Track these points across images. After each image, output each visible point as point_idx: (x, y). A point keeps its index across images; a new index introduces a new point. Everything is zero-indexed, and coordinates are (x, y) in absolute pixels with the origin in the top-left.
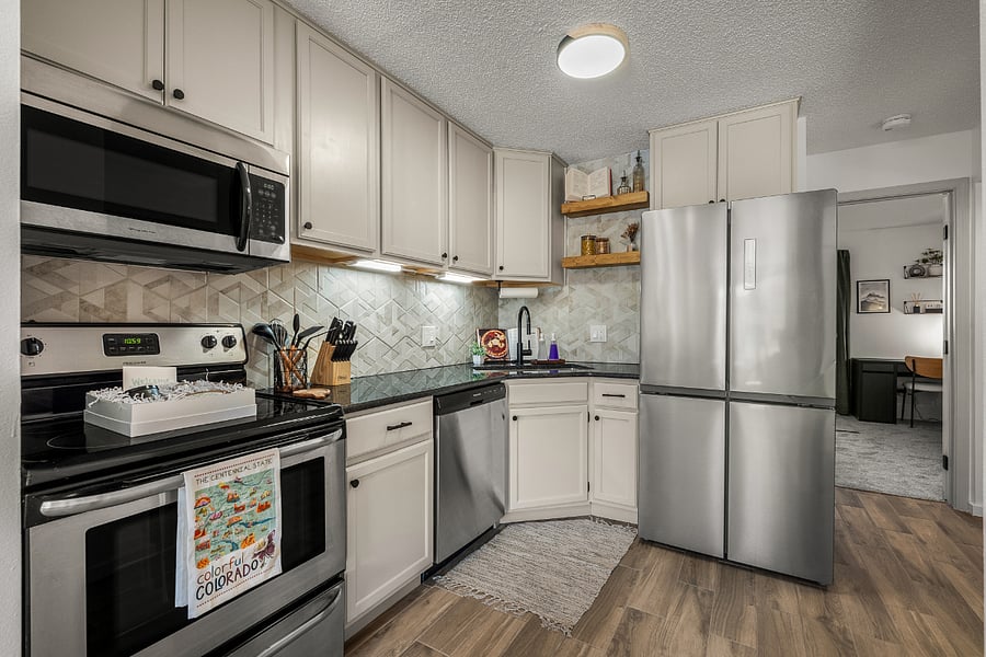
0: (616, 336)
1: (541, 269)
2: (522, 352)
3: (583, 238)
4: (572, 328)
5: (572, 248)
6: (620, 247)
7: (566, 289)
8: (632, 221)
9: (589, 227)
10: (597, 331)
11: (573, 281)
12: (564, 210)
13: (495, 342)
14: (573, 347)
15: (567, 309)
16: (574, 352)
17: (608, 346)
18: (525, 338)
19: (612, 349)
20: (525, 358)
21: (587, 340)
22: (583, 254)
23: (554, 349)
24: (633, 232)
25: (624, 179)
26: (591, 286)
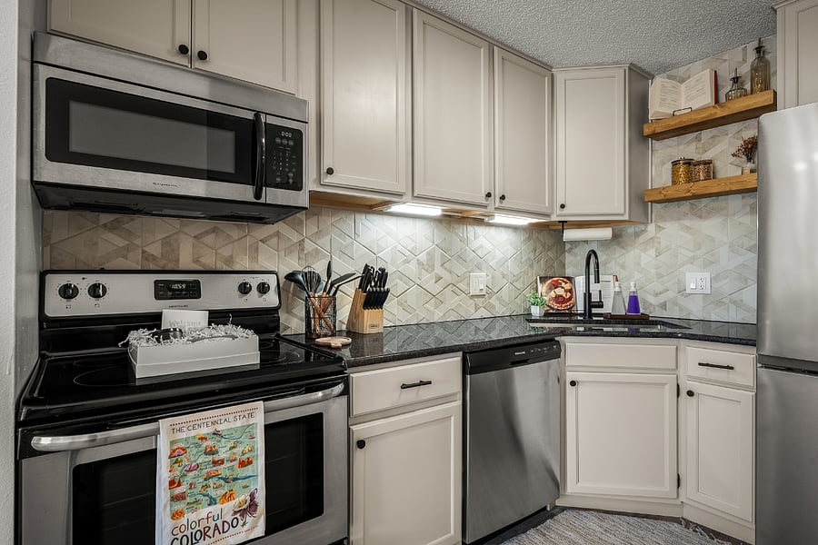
0: (726, 286)
1: (615, 203)
2: (590, 304)
3: (675, 163)
4: (660, 276)
5: (659, 175)
6: (730, 169)
7: (651, 228)
8: (749, 134)
9: (686, 148)
10: (696, 280)
11: (662, 218)
12: (647, 131)
13: (560, 291)
14: (662, 299)
15: (652, 252)
16: (663, 306)
17: (712, 298)
18: (594, 288)
19: (719, 303)
20: (594, 311)
21: (682, 291)
22: (674, 183)
23: (634, 301)
24: (751, 149)
25: (736, 80)
26: (687, 223)
